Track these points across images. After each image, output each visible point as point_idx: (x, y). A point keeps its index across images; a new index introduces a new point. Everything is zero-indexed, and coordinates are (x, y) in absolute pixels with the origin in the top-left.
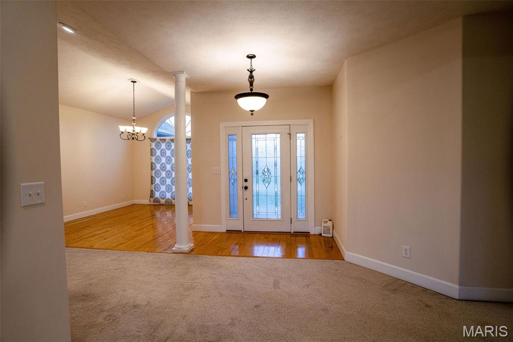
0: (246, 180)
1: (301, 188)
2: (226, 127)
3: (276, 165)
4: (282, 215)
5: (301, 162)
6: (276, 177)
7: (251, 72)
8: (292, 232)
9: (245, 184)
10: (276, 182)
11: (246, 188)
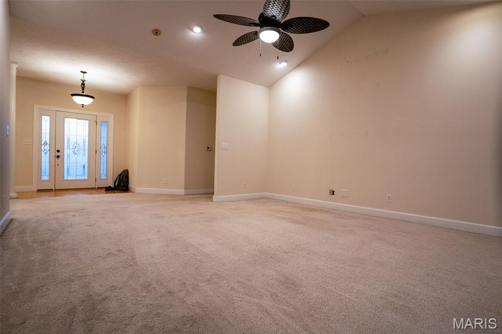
0: (58, 151)
1: (103, 159)
2: (39, 109)
3: (84, 142)
4: (89, 177)
5: (104, 142)
6: (84, 149)
7: (83, 81)
8: (96, 187)
9: (57, 154)
10: (84, 154)
11: (58, 157)
